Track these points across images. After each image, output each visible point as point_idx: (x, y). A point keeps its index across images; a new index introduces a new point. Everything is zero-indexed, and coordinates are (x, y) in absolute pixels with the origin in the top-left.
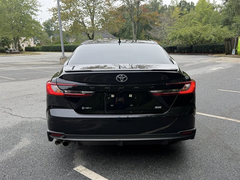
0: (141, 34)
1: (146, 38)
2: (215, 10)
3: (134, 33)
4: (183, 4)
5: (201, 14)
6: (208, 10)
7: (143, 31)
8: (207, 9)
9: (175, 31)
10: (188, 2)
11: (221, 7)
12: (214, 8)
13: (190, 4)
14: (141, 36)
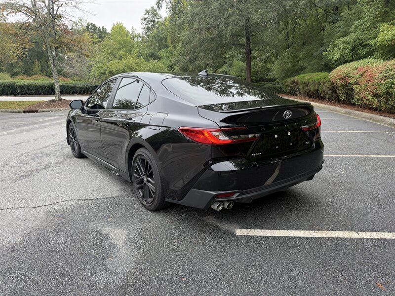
0: (33, 66)
1: (43, 73)
2: (136, 40)
3: (52, 65)
4: (91, 28)
5: (121, 44)
6: (127, 40)
7: (37, 63)
8: (126, 38)
9: (101, 65)
10: (97, 26)
11: (143, 38)
12: (134, 38)
13: (101, 30)
14: (35, 70)
